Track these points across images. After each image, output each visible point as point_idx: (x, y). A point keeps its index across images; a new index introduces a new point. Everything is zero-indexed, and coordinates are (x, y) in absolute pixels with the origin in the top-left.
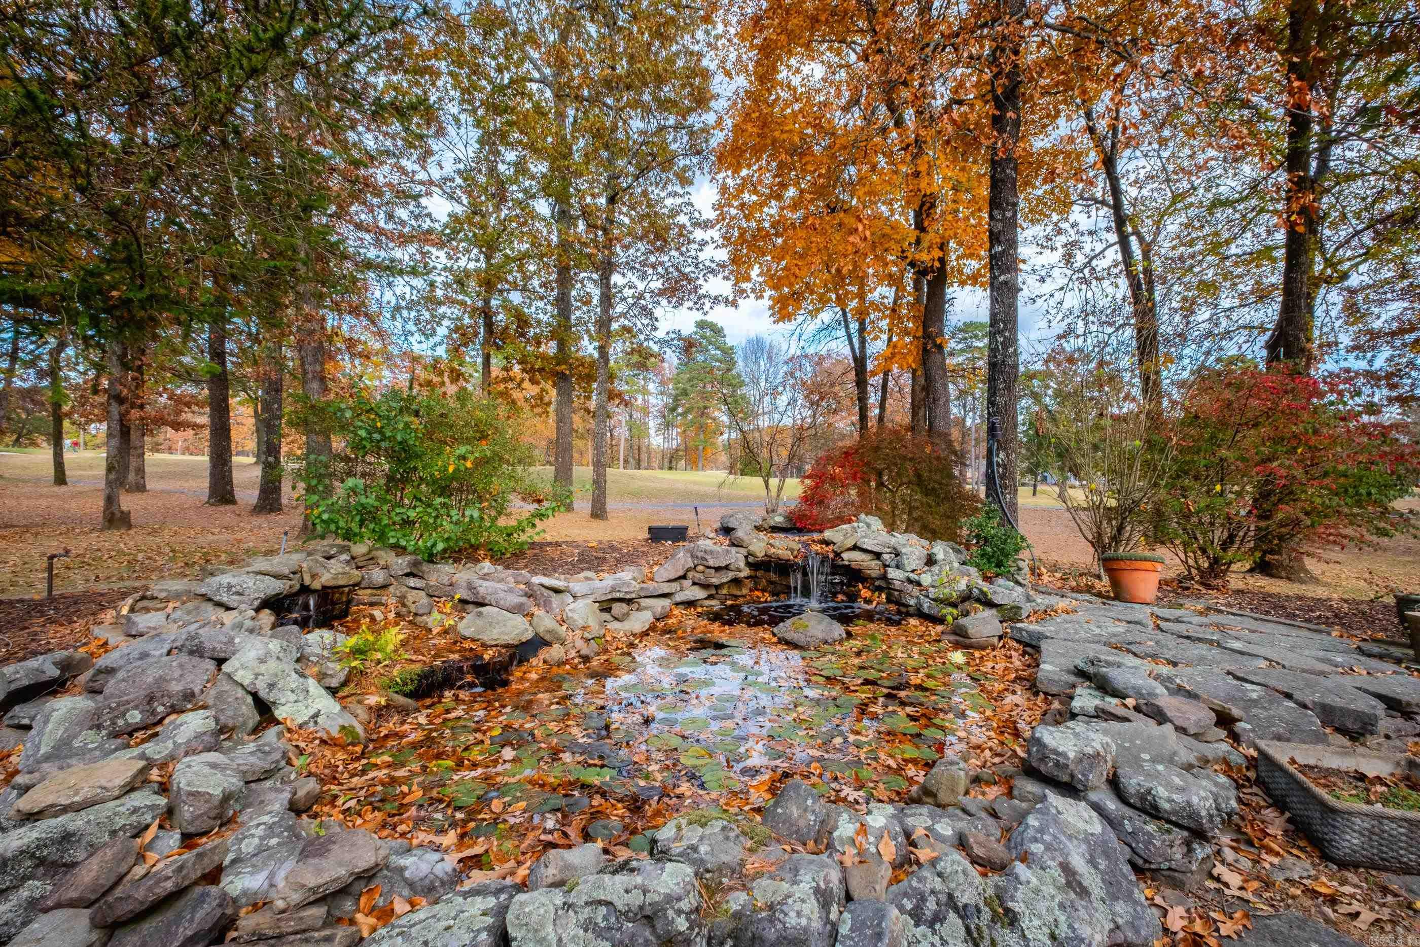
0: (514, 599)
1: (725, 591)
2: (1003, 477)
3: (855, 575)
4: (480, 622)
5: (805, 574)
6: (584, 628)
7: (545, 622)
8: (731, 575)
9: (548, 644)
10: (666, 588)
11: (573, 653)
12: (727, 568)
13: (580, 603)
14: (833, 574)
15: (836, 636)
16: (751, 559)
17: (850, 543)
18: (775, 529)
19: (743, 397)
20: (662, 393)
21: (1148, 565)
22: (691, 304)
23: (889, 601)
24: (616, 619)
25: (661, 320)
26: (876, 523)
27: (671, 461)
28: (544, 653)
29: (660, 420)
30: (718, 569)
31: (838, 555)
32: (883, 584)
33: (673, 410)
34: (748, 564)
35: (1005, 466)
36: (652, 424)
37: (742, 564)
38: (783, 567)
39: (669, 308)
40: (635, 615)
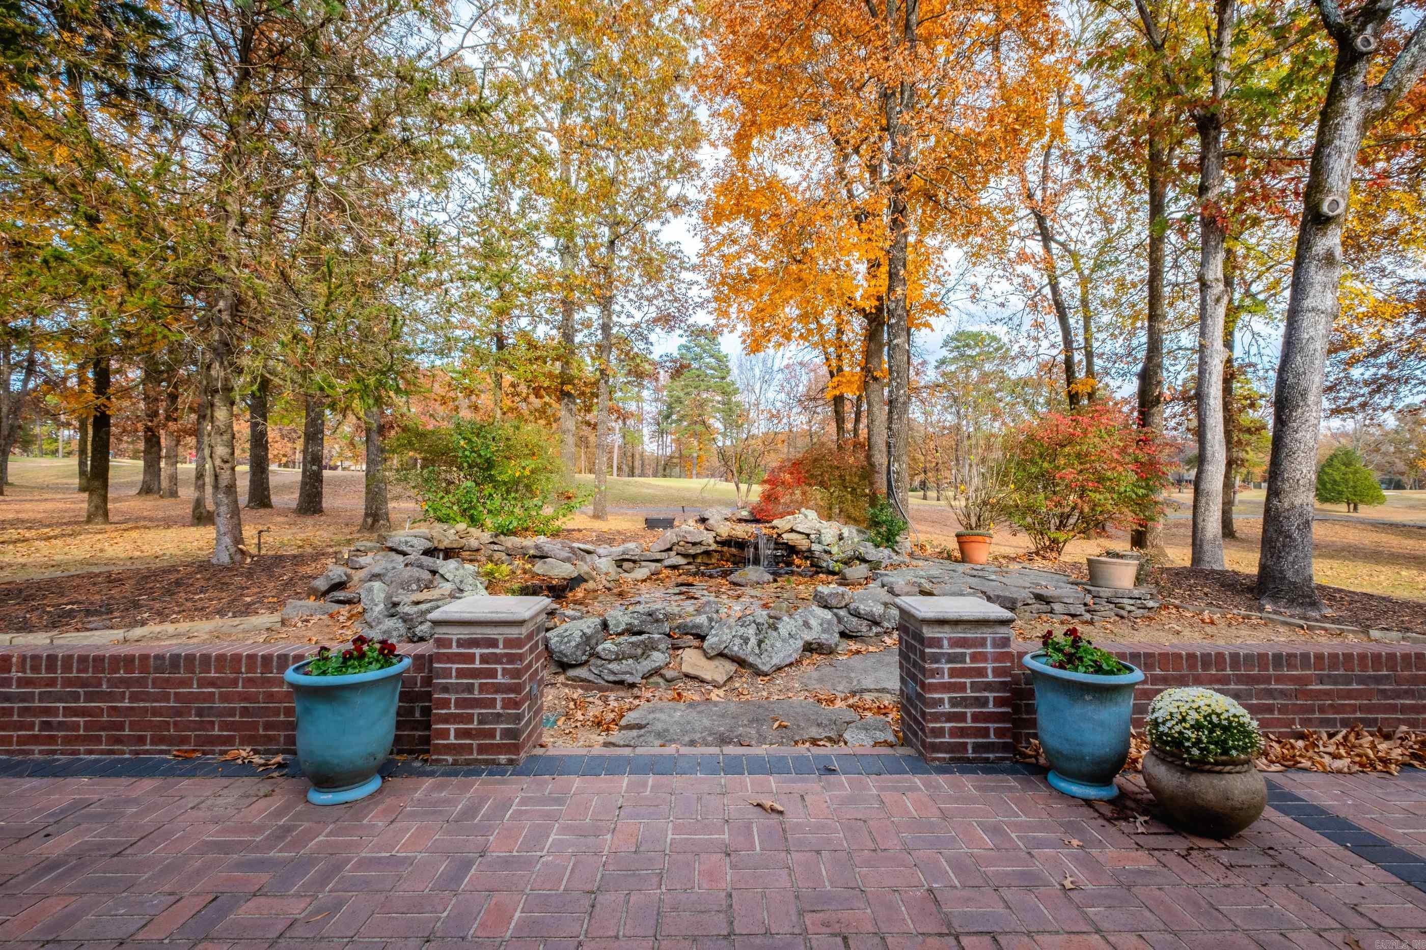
0: (565, 554)
1: (699, 560)
2: (897, 481)
3: (792, 549)
4: (545, 567)
5: (756, 548)
6: (606, 574)
7: (583, 568)
8: (703, 548)
9: (586, 581)
10: (658, 556)
11: (601, 587)
12: (700, 543)
13: (603, 560)
14: (776, 549)
15: (766, 579)
16: (718, 539)
17: (788, 527)
18: (740, 520)
19: (738, 405)
20: (656, 400)
21: (980, 539)
22: (681, 332)
23: (812, 565)
24: (625, 571)
25: (656, 344)
26: (812, 515)
27: (665, 468)
28: (584, 586)
29: (654, 428)
30: (694, 544)
31: (779, 535)
32: (808, 555)
33: (668, 417)
34: (716, 542)
35: (898, 473)
36: (646, 431)
37: (711, 541)
38: (741, 545)
39: (663, 334)
40: (637, 570)
